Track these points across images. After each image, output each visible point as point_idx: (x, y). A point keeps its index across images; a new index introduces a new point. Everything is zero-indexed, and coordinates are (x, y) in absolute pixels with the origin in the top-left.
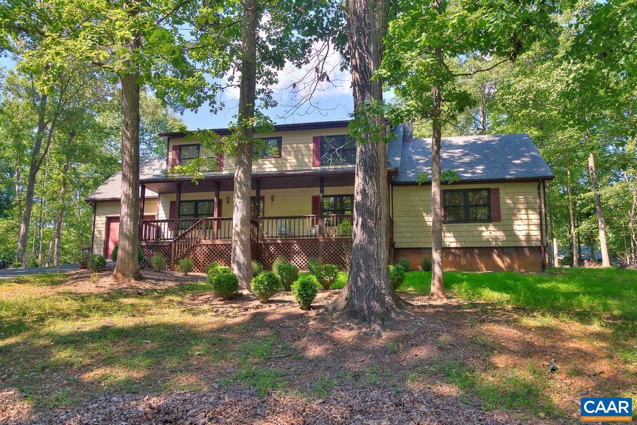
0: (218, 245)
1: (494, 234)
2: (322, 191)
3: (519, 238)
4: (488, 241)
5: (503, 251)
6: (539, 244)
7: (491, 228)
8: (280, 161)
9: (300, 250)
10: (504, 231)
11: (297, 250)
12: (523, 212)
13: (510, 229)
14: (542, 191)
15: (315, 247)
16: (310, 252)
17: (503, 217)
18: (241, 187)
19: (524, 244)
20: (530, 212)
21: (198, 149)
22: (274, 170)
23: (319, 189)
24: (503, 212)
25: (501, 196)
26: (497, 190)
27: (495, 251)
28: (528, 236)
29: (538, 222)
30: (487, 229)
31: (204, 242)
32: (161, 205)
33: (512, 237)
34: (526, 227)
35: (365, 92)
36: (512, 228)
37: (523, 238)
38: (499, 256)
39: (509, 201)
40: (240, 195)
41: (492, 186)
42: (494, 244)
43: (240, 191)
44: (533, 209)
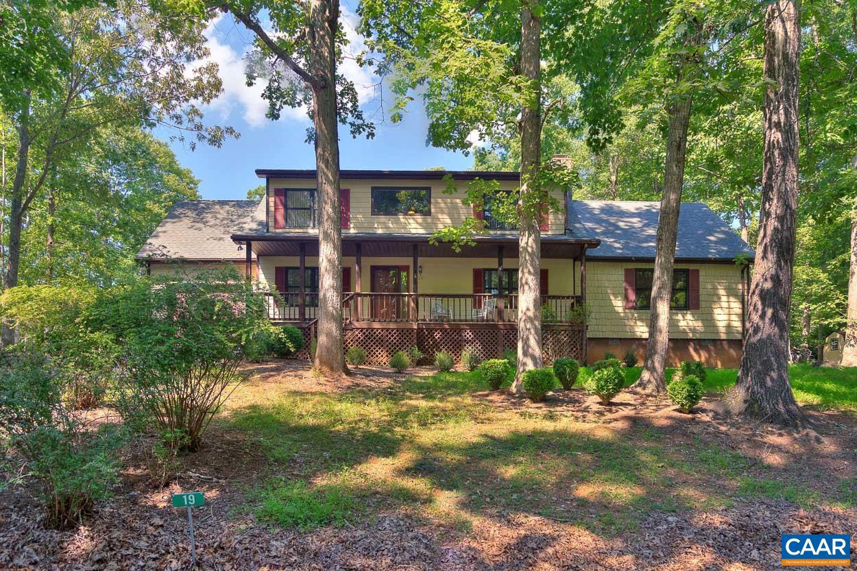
0: (377, 329)
1: (691, 323)
2: (500, 264)
3: (718, 330)
4: (684, 332)
5: (700, 343)
6: (739, 337)
7: (689, 317)
8: (429, 220)
9: (475, 339)
10: (703, 320)
11: (470, 338)
12: (724, 298)
13: (709, 317)
14: (745, 275)
15: (494, 334)
16: (487, 341)
17: (702, 304)
18: (532, 261)
19: (723, 336)
20: (732, 299)
21: (312, 195)
22: (422, 231)
23: (497, 260)
24: (702, 298)
25: (701, 279)
26: (697, 271)
27: (692, 344)
28: (729, 327)
29: (740, 311)
30: (683, 317)
31: (357, 325)
32: (261, 271)
33: (711, 328)
34: (726, 317)
35: (787, 156)
36: (712, 317)
37: (722, 330)
38: (696, 350)
39: (709, 286)
40: (532, 270)
41: (692, 267)
42: (691, 335)
43: (532, 265)
44: (736, 296)
